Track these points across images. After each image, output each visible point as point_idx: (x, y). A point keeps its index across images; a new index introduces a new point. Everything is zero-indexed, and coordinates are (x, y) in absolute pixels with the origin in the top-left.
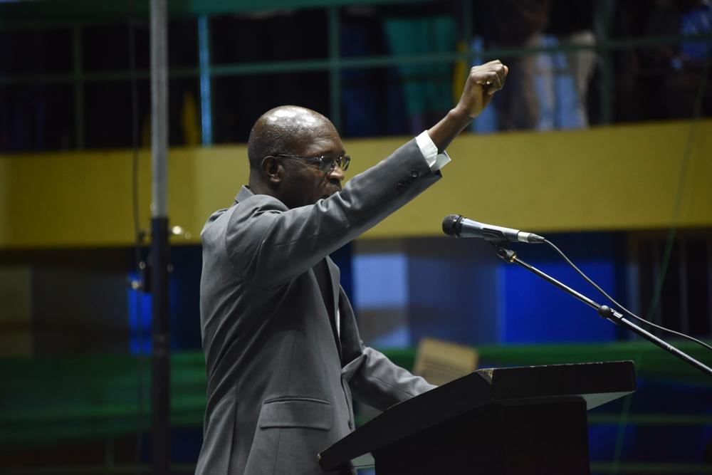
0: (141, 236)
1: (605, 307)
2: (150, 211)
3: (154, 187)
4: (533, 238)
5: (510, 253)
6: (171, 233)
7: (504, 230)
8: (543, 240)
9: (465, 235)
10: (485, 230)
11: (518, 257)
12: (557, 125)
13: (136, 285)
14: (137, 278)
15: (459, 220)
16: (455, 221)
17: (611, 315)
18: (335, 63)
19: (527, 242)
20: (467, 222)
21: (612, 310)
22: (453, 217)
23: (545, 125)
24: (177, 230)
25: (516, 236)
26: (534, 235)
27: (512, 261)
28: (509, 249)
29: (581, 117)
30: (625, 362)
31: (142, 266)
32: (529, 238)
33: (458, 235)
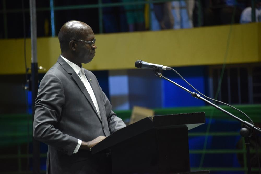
0: (27, 70)
1: (194, 93)
2: (31, 61)
3: (32, 51)
4: (168, 68)
5: (159, 74)
6: (39, 69)
7: (157, 65)
8: (171, 69)
9: (143, 68)
10: (150, 65)
11: (162, 75)
12: (182, 27)
13: (26, 88)
14: (27, 86)
15: (141, 62)
16: (139, 62)
17: (196, 96)
18: (100, 5)
19: (166, 70)
20: (144, 63)
21: (197, 94)
22: (139, 61)
23: (177, 27)
24: (41, 68)
25: (162, 68)
26: (168, 67)
27: (160, 77)
28: (159, 72)
29: (191, 24)
30: (202, 113)
31: (28, 81)
32: (166, 68)
33: (141, 68)
